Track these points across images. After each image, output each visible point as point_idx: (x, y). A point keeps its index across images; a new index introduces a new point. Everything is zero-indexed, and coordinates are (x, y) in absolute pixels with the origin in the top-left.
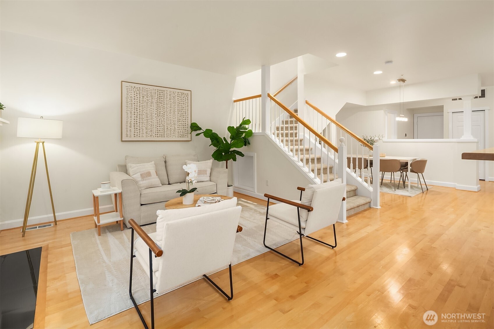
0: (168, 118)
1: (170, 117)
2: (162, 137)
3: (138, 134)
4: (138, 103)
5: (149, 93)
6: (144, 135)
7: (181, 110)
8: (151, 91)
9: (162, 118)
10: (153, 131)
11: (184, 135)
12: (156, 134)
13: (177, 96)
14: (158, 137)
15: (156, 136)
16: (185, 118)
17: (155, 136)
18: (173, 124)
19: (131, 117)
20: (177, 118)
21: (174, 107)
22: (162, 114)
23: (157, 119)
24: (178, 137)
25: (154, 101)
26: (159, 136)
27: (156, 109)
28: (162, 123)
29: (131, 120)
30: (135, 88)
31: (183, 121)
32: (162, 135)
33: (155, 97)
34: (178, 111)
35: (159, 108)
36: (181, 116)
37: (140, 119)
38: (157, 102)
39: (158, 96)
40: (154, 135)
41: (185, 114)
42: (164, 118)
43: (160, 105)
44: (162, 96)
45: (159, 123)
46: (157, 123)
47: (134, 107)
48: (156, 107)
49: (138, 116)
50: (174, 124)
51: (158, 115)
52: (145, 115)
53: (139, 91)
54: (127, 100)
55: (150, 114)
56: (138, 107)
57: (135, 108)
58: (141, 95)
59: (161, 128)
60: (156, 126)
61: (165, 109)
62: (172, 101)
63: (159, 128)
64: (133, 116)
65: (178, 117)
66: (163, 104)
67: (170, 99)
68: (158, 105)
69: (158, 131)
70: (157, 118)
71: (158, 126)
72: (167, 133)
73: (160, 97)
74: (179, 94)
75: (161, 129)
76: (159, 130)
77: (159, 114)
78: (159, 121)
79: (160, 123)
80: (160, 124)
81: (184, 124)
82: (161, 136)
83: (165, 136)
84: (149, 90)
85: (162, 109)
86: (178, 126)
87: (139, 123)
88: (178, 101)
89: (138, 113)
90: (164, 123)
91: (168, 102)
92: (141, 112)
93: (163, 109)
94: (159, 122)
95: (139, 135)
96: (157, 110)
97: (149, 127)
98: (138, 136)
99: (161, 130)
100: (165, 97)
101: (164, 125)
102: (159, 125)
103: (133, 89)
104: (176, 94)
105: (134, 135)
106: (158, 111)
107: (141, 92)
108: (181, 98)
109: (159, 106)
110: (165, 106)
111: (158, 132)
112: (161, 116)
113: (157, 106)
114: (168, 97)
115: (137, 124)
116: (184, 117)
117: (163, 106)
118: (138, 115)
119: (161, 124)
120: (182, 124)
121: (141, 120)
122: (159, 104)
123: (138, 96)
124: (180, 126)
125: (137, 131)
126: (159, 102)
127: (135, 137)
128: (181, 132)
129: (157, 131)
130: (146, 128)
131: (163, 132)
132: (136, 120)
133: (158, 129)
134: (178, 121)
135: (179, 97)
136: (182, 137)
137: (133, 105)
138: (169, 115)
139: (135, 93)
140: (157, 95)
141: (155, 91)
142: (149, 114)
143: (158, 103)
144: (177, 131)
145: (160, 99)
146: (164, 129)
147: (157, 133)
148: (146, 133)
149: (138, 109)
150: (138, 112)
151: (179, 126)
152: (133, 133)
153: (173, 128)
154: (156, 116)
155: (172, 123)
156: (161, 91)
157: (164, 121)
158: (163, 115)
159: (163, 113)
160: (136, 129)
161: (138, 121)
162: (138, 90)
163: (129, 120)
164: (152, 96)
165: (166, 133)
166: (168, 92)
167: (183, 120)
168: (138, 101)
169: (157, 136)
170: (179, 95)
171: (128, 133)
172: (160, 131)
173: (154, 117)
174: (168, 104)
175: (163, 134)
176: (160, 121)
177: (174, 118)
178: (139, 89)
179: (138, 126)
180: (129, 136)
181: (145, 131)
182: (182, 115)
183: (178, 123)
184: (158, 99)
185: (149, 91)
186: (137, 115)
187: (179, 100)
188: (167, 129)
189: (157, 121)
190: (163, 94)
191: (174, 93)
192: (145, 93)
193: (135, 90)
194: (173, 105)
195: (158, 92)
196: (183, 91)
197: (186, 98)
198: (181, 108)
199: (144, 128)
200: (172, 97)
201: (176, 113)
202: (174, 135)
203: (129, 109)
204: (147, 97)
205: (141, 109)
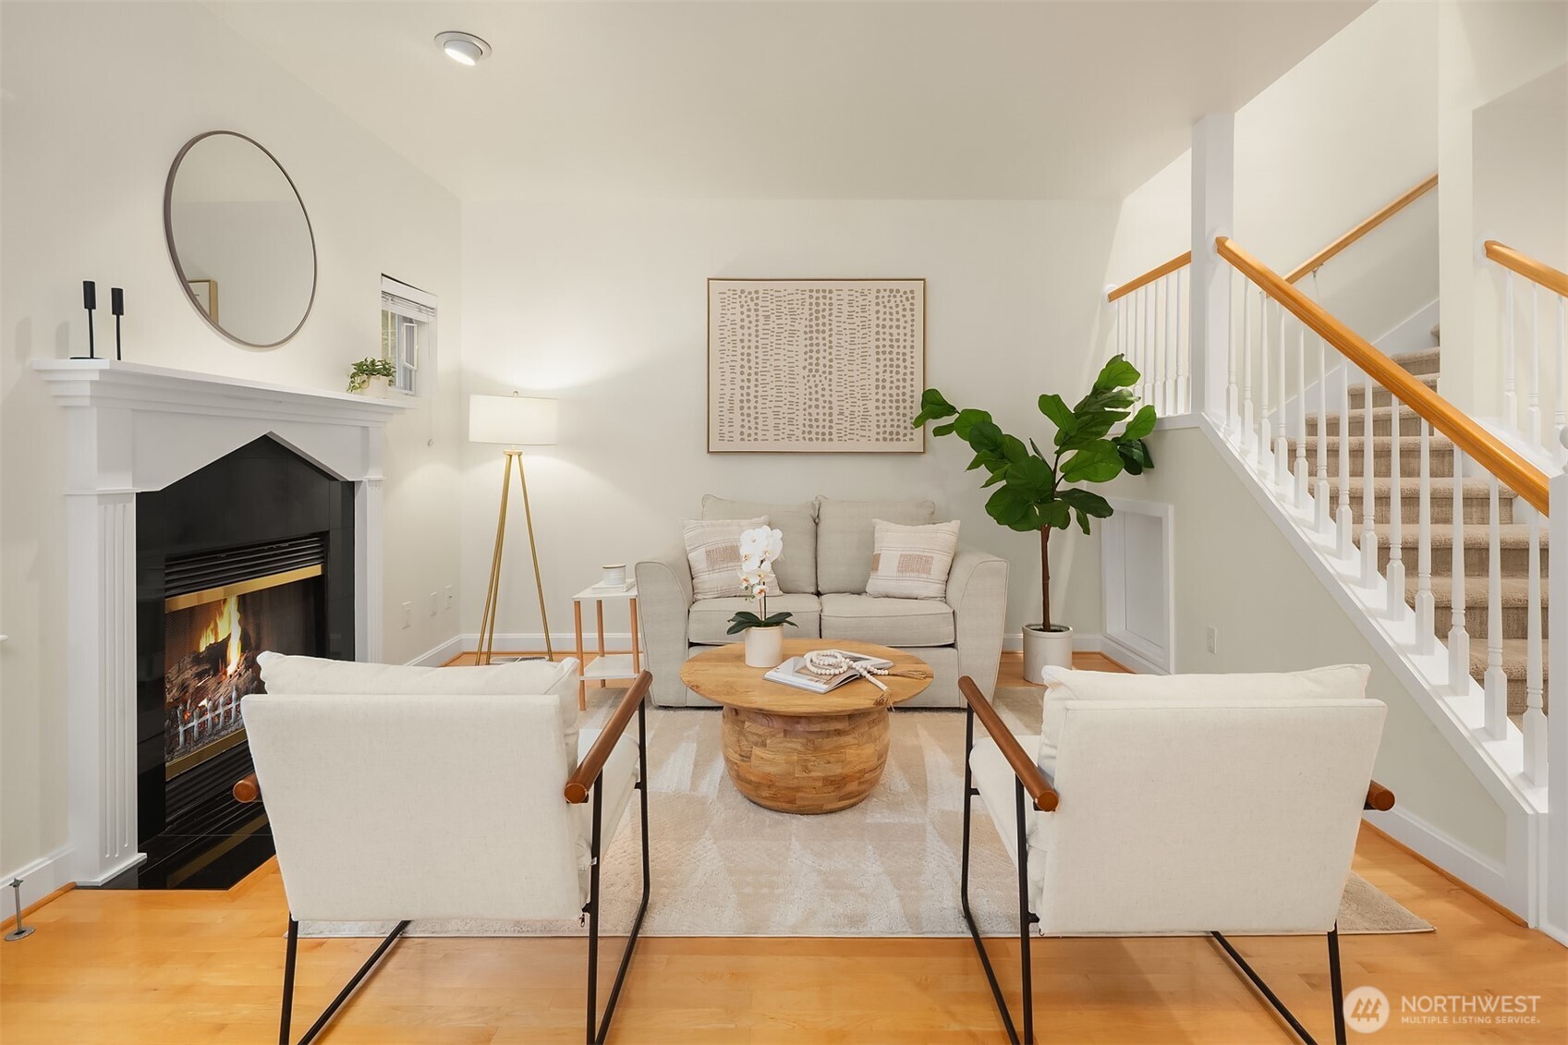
0: (845, 378)
1: (850, 373)
2: (823, 440)
3: (751, 432)
4: (753, 338)
5: (785, 304)
6: (770, 435)
7: (888, 349)
8: (791, 297)
9: (823, 379)
10: (795, 422)
11: (898, 433)
12: (804, 432)
13: (873, 304)
14: (811, 439)
15: (804, 438)
16: (901, 376)
17: (800, 438)
18: (859, 396)
19: (732, 381)
20: (874, 377)
21: (864, 341)
22: (825, 366)
23: (808, 384)
24: (877, 440)
25: (801, 327)
26: (813, 436)
27: (806, 353)
28: (823, 396)
29: (732, 391)
30: (743, 296)
31: (894, 386)
32: (823, 434)
33: (801, 316)
34: (878, 353)
35: (815, 348)
36: (888, 369)
37: (756, 386)
38: (808, 329)
39: (813, 311)
40: (798, 433)
41: (901, 363)
42: (830, 380)
43: (817, 338)
44: (824, 310)
45: (814, 396)
46: (808, 396)
47: (740, 350)
48: (806, 346)
49: (753, 378)
50: (865, 397)
51: (810, 371)
52: (773, 373)
53: (756, 301)
54: (722, 332)
55: (787, 369)
56: (752, 351)
57: (742, 354)
58: (760, 313)
59: (821, 411)
60: (806, 406)
61: (835, 348)
62: (858, 321)
63: (813, 411)
64: (739, 377)
65: (877, 373)
66: (826, 335)
67: (850, 317)
68: (811, 338)
69: (810, 420)
70: (808, 381)
71: (810, 407)
72: (840, 427)
73: (817, 311)
74: (880, 295)
75: (821, 414)
76: (813, 418)
77: (814, 367)
78: (813, 391)
79: (819, 396)
80: (817, 400)
81: (898, 395)
82: (820, 437)
83: (835, 436)
84: (786, 293)
85: (825, 351)
86: (877, 404)
87: (756, 397)
88: (878, 318)
89: (753, 368)
90: (831, 396)
91: (844, 326)
92: (761, 365)
93: (828, 351)
94: (813, 393)
95: (756, 434)
96: (807, 357)
97: (785, 409)
98: (752, 438)
99: (821, 417)
100: (835, 312)
101: (830, 402)
102: (813, 403)
103: (737, 296)
104: (872, 297)
105: (742, 433)
106: (811, 357)
107: (761, 303)
108: (888, 310)
109: (815, 341)
110: (834, 339)
111: (811, 426)
112: (820, 373)
113: (808, 342)
114: (845, 308)
115: (748, 401)
116: (898, 373)
118: (753, 374)
119: (821, 399)
120: (891, 395)
121: (759, 388)
122: (815, 335)
123: (753, 318)
124: (884, 402)
125: (749, 421)
126: (815, 328)
127: (743, 439)
128: (889, 424)
129: (807, 423)
130: (776, 413)
132: (746, 390)
133: (810, 414)
134: (877, 387)
135: (882, 305)
136: (891, 440)
137: (739, 345)
138: (846, 369)
139: (744, 309)
140: (807, 306)
141: (803, 297)
142: (784, 369)
143: (811, 332)
144: (874, 419)
145: (817, 318)
146: (831, 415)
147: (807, 429)
148: (776, 427)
149: (752, 358)
150: (752, 364)
151: (880, 404)
152: (737, 429)
153: (861, 409)
154: (806, 372)
155: (856, 395)
156: (821, 294)
157: (831, 390)
158: (827, 369)
159: (828, 364)
160: (745, 417)
161: (752, 391)
162: (752, 299)
163: (728, 392)
164: (792, 312)
165: (835, 427)
166: (845, 295)
167: (896, 384)
168: (753, 331)
169: (807, 436)
170: (880, 300)
171: (726, 429)
172: (817, 420)
173: (799, 378)
174: (844, 332)
175: (827, 431)
176: (819, 389)
177: (863, 376)
178: (754, 296)
179: (752, 408)
180: (726, 438)
181: (771, 422)
182: (891, 366)
183: (877, 393)
184: (811, 320)
185: (783, 299)
186: (749, 374)
187: (881, 315)
188: (842, 414)
189: (809, 390)
190: (827, 301)
191: (862, 294)
192: (774, 306)
193: (743, 299)
194: (860, 335)
195: (811, 297)
196: (894, 285)
197: (908, 306)
198: (888, 343)
199: (770, 414)
200: (859, 310)
201: (869, 360)
202: (863, 433)
203: (728, 359)
204: (779, 318)
205: (760, 354)
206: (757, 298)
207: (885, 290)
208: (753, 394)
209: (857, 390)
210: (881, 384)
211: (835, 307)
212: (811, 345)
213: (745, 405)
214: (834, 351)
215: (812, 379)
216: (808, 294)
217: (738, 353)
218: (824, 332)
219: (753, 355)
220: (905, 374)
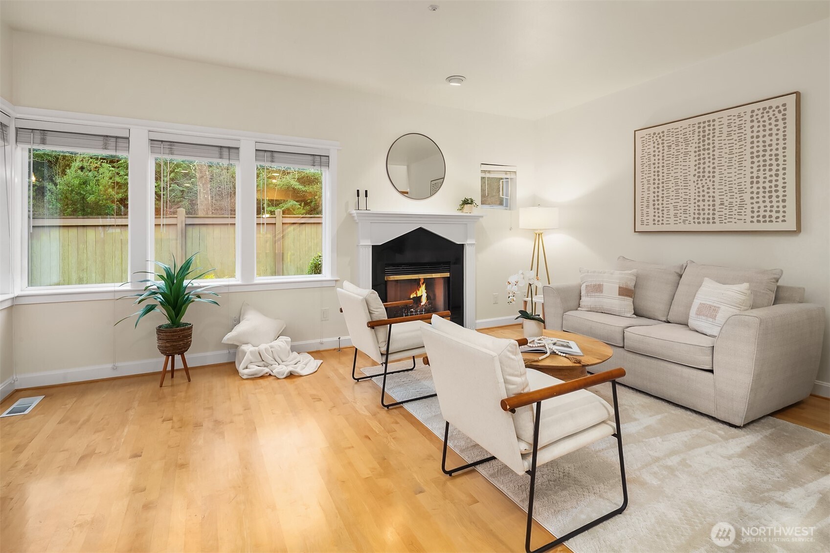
0: (724, 179)
1: (730, 175)
2: (708, 223)
3: (660, 219)
4: (661, 161)
5: (682, 136)
6: (672, 221)
7: (761, 153)
8: (685, 131)
9: (708, 181)
11: (770, 216)
12: (694, 218)
13: (748, 122)
14: (699, 223)
15: (694, 222)
16: (773, 173)
17: (692, 222)
18: (736, 191)
19: (648, 189)
20: (749, 175)
21: (741, 150)
22: (709, 172)
24: (752, 222)
25: (692, 148)
27: (695, 166)
28: (708, 193)
29: (648, 195)
30: (655, 136)
32: (708, 219)
33: (692, 141)
34: (752, 158)
36: (762, 168)
37: (663, 190)
38: (697, 149)
39: (701, 137)
40: (690, 219)
41: (774, 162)
42: (714, 182)
43: (704, 154)
44: (709, 134)
45: (702, 194)
46: (697, 194)
47: (653, 170)
48: (696, 161)
49: (661, 186)
50: (741, 191)
51: (699, 177)
52: (673, 181)
53: (662, 138)
54: (643, 160)
55: (682, 178)
56: (660, 169)
57: (654, 172)
58: (665, 145)
59: (706, 203)
60: (696, 201)
61: (717, 159)
62: (735, 137)
63: (701, 203)
64: (652, 186)
65: (752, 173)
66: (710, 151)
67: (729, 135)
68: (699, 155)
69: (699, 210)
70: (697, 184)
71: (699, 201)
72: (721, 213)
73: (704, 136)
74: (754, 114)
75: (707, 205)
76: (701, 208)
77: (701, 174)
78: (701, 190)
79: (705, 193)
80: (704, 196)
81: (770, 187)
82: (706, 221)
83: (717, 220)
84: (682, 129)
85: (709, 162)
86: (752, 195)
87: (663, 197)
88: (752, 132)
89: (661, 180)
90: (714, 192)
91: (724, 142)
92: (666, 177)
93: (712, 161)
94: (701, 191)
95: (663, 220)
96: (697, 168)
97: (681, 204)
98: (660, 223)
99: (706, 208)
100: (717, 134)
101: (713, 197)
103: (651, 137)
104: (747, 117)
105: (654, 220)
106: (699, 168)
107: (665, 138)
108: (761, 124)
109: (702, 157)
110: (717, 153)
112: (706, 177)
113: (697, 158)
114: (725, 130)
115: (658, 200)
116: (770, 170)
117: (711, 155)
118: (661, 184)
119: (707, 195)
120: (764, 188)
121: (665, 192)
122: (702, 152)
123: (661, 149)
124: (758, 193)
125: (658, 213)
126: (702, 148)
127: (654, 224)
128: (762, 209)
129: (697, 212)
130: (675, 207)
131: (711, 212)
132: (656, 194)
133: (699, 206)
134: (752, 183)
135: (756, 121)
136: (765, 222)
137: (652, 166)
138: (726, 172)
139: (656, 145)
140: (696, 134)
141: (694, 128)
142: (680, 178)
143: (699, 151)
144: (749, 207)
145: (704, 141)
146: (714, 205)
147: (696, 216)
148: (675, 215)
149: (660, 174)
150: (660, 177)
152: (651, 218)
153: (738, 200)
154: (696, 178)
155: (734, 190)
156: (707, 124)
157: (714, 189)
158: (711, 175)
159: (712, 170)
160: (656, 210)
162: (660, 137)
163: (646, 196)
164: (686, 140)
165: (717, 214)
166: (725, 121)
167: (769, 178)
168: (660, 157)
169: (696, 221)
170: (754, 118)
171: (645, 218)
172: (703, 210)
173: (691, 183)
174: (724, 147)
175: (711, 216)
176: (705, 188)
177: (740, 176)
178: (661, 135)
179: (660, 204)
180: (645, 223)
181: (672, 212)
182: (765, 165)
183: (752, 187)
184: (699, 143)
185: (680, 133)
186: (659, 184)
187: (755, 129)
188: (722, 204)
189: (697, 190)
190: (711, 128)
191: (739, 116)
192: (674, 139)
193: (655, 138)
194: (737, 146)
195: (699, 127)
196: (767, 104)
197: (780, 117)
198: (761, 149)
199: (671, 207)
200: (736, 128)
201: (744, 163)
202: (740, 217)
203: (646, 176)
204: (677, 145)
205: (665, 171)
206: (663, 136)
207: (759, 110)
208: (661, 195)
209: (736, 186)
210: (755, 180)
211: (717, 131)
212: (699, 159)
213: (656, 203)
214: (716, 161)
215: (700, 182)
216: (697, 126)
217: (652, 172)
218: (708, 149)
219: (661, 171)
220: (777, 170)
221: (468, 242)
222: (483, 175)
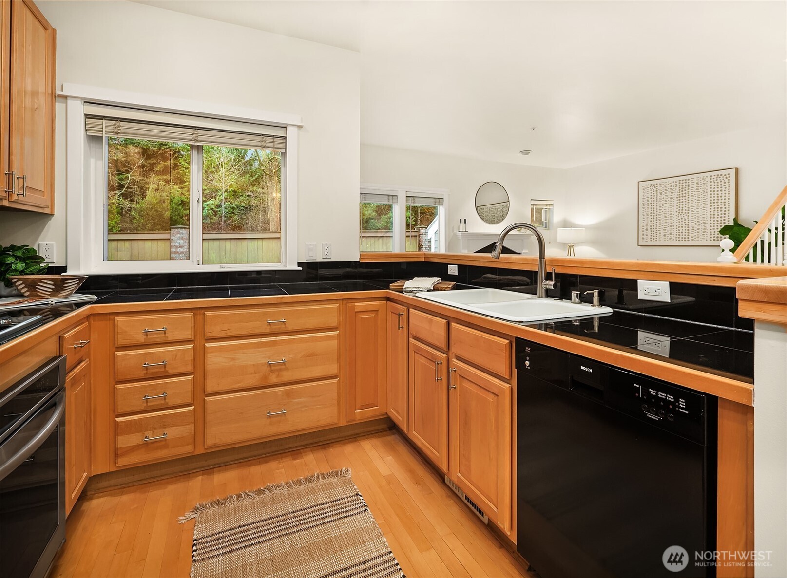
0: (695, 215)
1: (698, 213)
2: (685, 240)
3: (655, 238)
4: (655, 202)
5: (669, 187)
6: (662, 239)
7: (716, 201)
8: (671, 184)
9: (685, 216)
10: (672, 234)
12: (676, 238)
13: (709, 182)
14: (679, 240)
15: (676, 240)
16: (723, 212)
18: (702, 222)
19: (647, 219)
20: (709, 213)
21: (704, 198)
22: (686, 210)
23: (678, 218)
24: (711, 240)
25: (675, 195)
26: (681, 239)
28: (685, 222)
30: (652, 186)
31: (719, 217)
33: (675, 191)
34: (711, 203)
35: (681, 203)
36: (716, 209)
37: (657, 220)
38: (678, 196)
40: (674, 238)
41: (723, 206)
42: (688, 216)
44: (685, 188)
45: (681, 223)
46: (678, 223)
47: (650, 207)
48: (677, 203)
49: (655, 217)
50: (704, 222)
51: (679, 213)
52: (663, 215)
53: (656, 188)
54: (644, 201)
55: (669, 213)
56: (655, 207)
58: (658, 192)
59: (684, 229)
60: (677, 227)
61: (690, 203)
62: (701, 190)
63: (681, 229)
64: (650, 217)
66: (686, 198)
67: (698, 189)
68: (680, 200)
69: (679, 233)
71: (679, 227)
72: (692, 235)
73: (682, 189)
74: (712, 178)
75: (684, 230)
76: (680, 232)
77: (681, 211)
78: (680, 221)
79: (683, 223)
82: (683, 239)
83: (690, 239)
84: (669, 183)
86: (711, 225)
87: (656, 224)
88: (711, 188)
90: (688, 222)
91: (694, 193)
92: (658, 212)
93: (687, 204)
96: (678, 207)
97: (668, 229)
98: (654, 240)
99: (684, 231)
100: (690, 188)
101: (688, 225)
102: (681, 226)
103: (649, 187)
104: (708, 180)
105: (651, 238)
106: (679, 207)
107: (658, 188)
108: (716, 184)
109: (681, 201)
110: (690, 199)
111: (679, 235)
112: (684, 213)
113: (678, 201)
114: (695, 186)
115: (653, 226)
116: (721, 211)
117: (687, 200)
119: (684, 224)
120: (717, 221)
121: (658, 221)
122: (681, 198)
123: (655, 194)
124: (714, 224)
125: (654, 234)
126: (681, 196)
127: (651, 241)
128: (716, 233)
129: (678, 234)
130: (665, 230)
131: (687, 234)
132: (652, 222)
133: (679, 230)
134: (711, 218)
135: (713, 182)
136: (718, 240)
137: (650, 205)
138: (695, 211)
139: (652, 191)
140: (678, 187)
141: (676, 183)
143: (680, 197)
144: (709, 231)
145: (682, 191)
146: (688, 230)
147: (678, 236)
148: (665, 236)
149: (655, 209)
150: (655, 212)
151: (712, 225)
152: (649, 237)
153: (703, 227)
154: (678, 213)
155: (700, 221)
156: (684, 181)
157: (688, 220)
158: (687, 212)
159: (687, 209)
160: (652, 232)
161: (655, 222)
163: (646, 223)
164: (671, 190)
165: (690, 235)
166: (695, 180)
167: (720, 216)
168: (655, 199)
169: (678, 239)
170: (712, 180)
171: (645, 237)
172: (682, 232)
173: (674, 216)
174: (695, 196)
175: (686, 237)
176: (683, 220)
177: (703, 213)
178: (656, 186)
179: (655, 229)
180: (645, 240)
181: (662, 234)
182: (718, 208)
183: (710, 220)
184: (679, 192)
185: (668, 185)
187: (713, 187)
188: (693, 230)
189: (679, 221)
190: (687, 184)
191: (703, 178)
192: (664, 189)
193: (651, 188)
194: (702, 196)
195: (680, 183)
196: (719, 173)
197: (726, 180)
198: (716, 198)
199: (662, 231)
200: (702, 185)
201: (706, 206)
202: (704, 237)
203: (646, 211)
204: (666, 193)
205: (658, 208)
206: (657, 186)
207: (715, 176)
208: (655, 223)
209: (701, 219)
210: (712, 216)
211: (690, 186)
212: (680, 202)
213: (652, 227)
214: (690, 204)
215: (680, 216)
216: (678, 182)
217: (650, 208)
218: (685, 196)
219: (655, 208)
220: (725, 211)
221: (524, 252)
222: (532, 207)
